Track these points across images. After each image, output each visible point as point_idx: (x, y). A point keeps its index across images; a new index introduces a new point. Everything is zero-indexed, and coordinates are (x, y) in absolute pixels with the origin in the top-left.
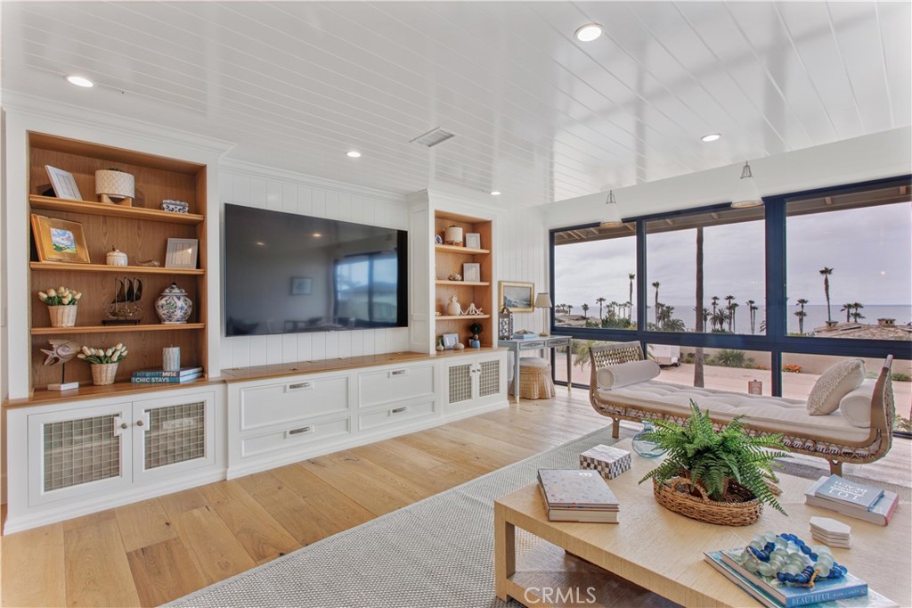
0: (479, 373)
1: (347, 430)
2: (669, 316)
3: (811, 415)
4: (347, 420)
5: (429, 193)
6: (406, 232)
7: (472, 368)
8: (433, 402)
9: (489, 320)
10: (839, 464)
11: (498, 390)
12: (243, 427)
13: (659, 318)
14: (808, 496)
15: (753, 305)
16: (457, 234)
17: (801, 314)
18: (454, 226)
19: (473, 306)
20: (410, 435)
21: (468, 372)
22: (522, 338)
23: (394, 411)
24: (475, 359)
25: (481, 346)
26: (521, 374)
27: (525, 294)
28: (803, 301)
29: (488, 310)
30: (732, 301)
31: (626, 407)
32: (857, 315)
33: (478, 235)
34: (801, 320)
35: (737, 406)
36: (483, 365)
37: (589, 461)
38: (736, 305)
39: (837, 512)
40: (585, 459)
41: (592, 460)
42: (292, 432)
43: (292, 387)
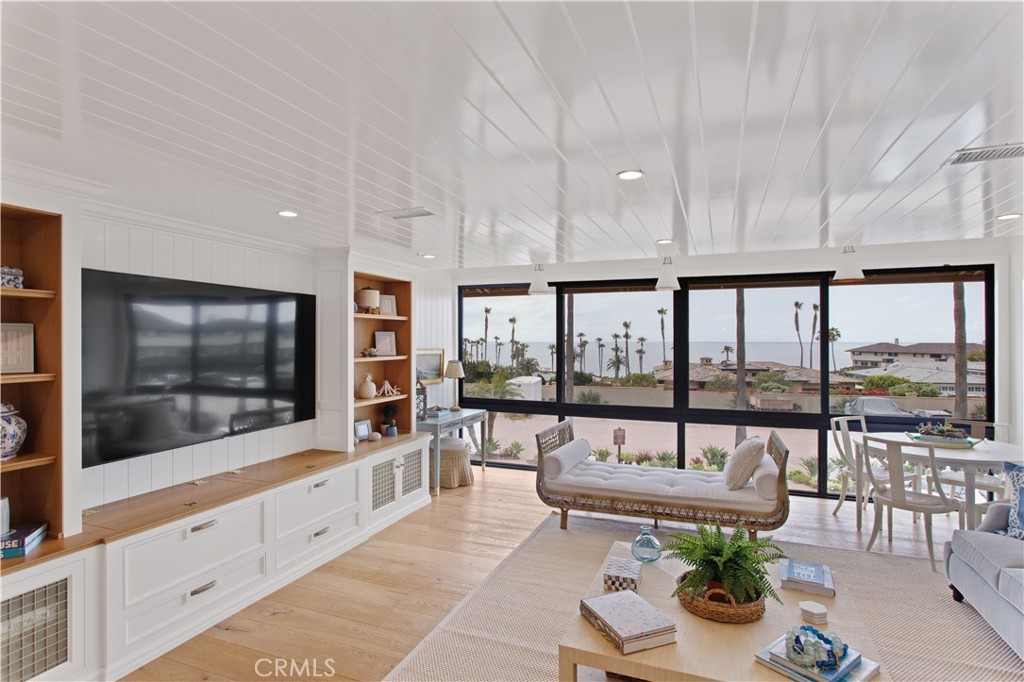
0: (402, 468)
1: (262, 572)
2: (523, 355)
3: (731, 490)
4: (262, 559)
5: (351, 252)
6: (313, 298)
7: (396, 463)
8: (357, 514)
9: (408, 400)
10: (755, 532)
11: (420, 485)
12: (128, 603)
13: (514, 357)
14: (782, 581)
15: (601, 343)
16: (374, 298)
17: (641, 352)
18: (369, 288)
19: (387, 385)
20: (334, 561)
21: (392, 469)
22: (436, 416)
23: (317, 534)
24: (396, 451)
25: (399, 433)
26: (441, 459)
27: (435, 363)
28: (642, 340)
29: (406, 390)
30: (584, 339)
33: (393, 297)
34: (641, 358)
35: (672, 486)
36: (406, 457)
37: (614, 579)
38: (586, 342)
39: (802, 591)
40: (610, 578)
41: (618, 578)
42: (194, 593)
43: (194, 529)
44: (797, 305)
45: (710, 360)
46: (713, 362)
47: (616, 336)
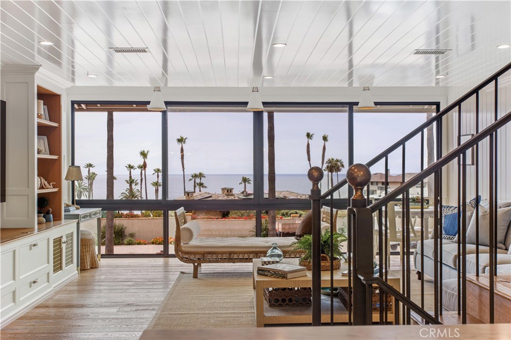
1: (14, 302)
4: (14, 292)
7: (63, 240)
11: (72, 261)
21: (60, 244)
23: (33, 282)
24: (64, 231)
31: (204, 254)
32: (201, 185)
36: (67, 236)
44: (309, 136)
45: (231, 190)
46: (234, 192)
47: (131, 167)
